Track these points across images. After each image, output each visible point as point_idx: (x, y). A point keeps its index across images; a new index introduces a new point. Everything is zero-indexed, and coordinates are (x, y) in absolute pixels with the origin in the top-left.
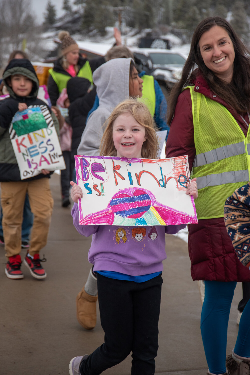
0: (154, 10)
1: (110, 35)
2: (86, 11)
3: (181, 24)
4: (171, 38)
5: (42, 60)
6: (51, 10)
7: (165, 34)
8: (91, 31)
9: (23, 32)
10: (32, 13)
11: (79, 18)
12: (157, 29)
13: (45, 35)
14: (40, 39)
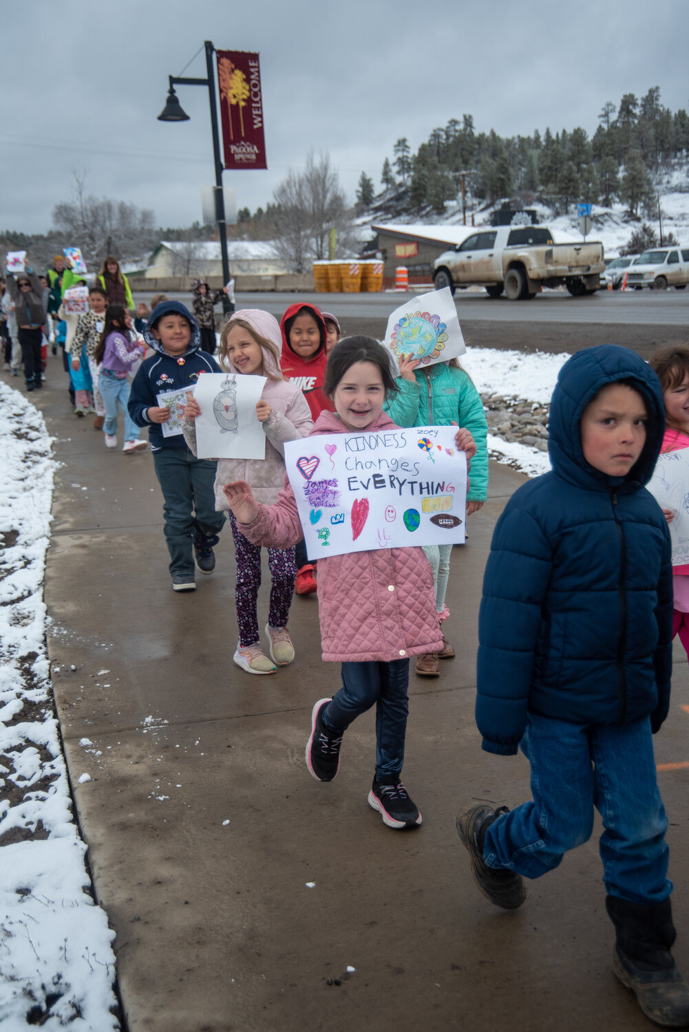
0: (511, 170)
1: (450, 212)
2: (414, 182)
3: (551, 187)
4: (539, 208)
5: (357, 256)
6: (366, 185)
7: (530, 204)
8: (424, 208)
9: (328, 221)
10: (339, 193)
11: (405, 193)
12: (519, 199)
13: (359, 221)
14: (352, 227)
